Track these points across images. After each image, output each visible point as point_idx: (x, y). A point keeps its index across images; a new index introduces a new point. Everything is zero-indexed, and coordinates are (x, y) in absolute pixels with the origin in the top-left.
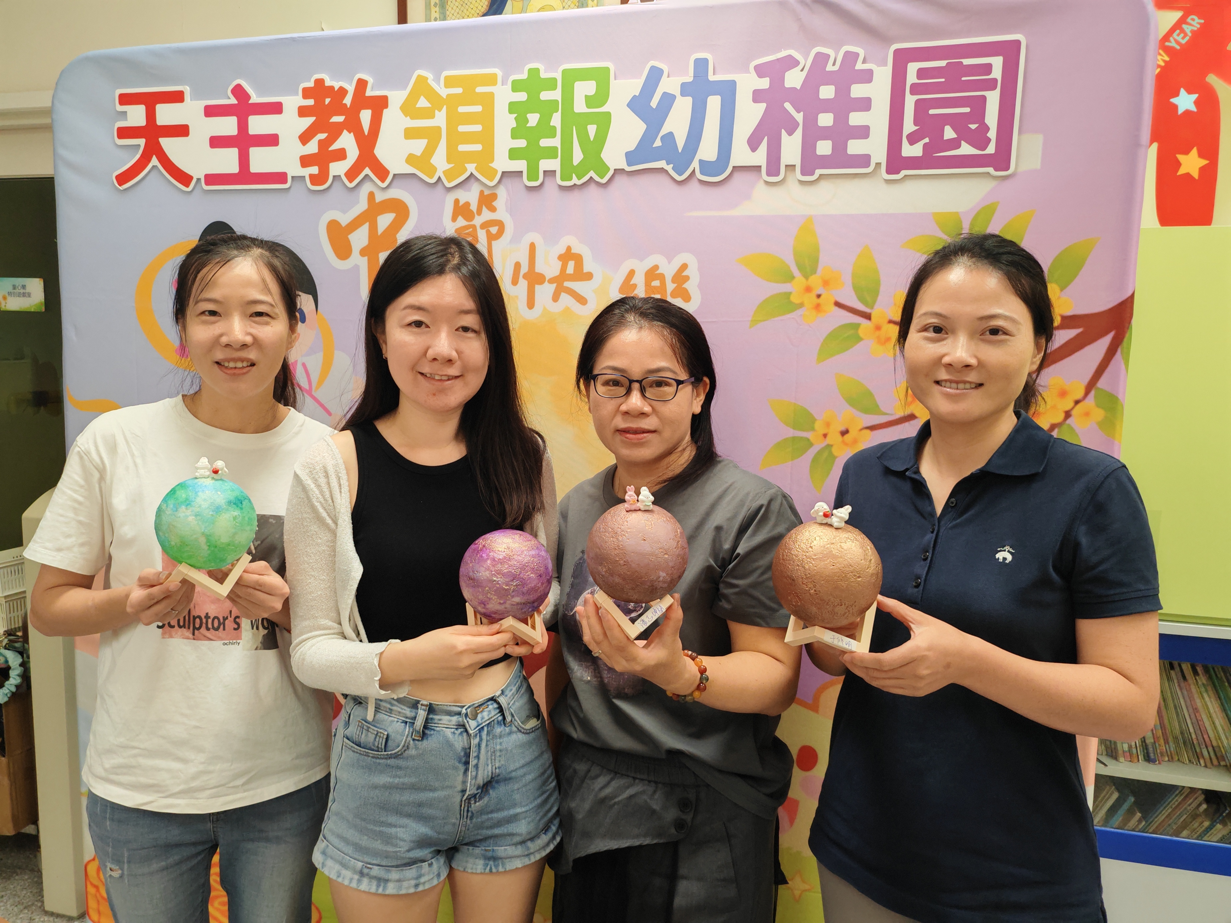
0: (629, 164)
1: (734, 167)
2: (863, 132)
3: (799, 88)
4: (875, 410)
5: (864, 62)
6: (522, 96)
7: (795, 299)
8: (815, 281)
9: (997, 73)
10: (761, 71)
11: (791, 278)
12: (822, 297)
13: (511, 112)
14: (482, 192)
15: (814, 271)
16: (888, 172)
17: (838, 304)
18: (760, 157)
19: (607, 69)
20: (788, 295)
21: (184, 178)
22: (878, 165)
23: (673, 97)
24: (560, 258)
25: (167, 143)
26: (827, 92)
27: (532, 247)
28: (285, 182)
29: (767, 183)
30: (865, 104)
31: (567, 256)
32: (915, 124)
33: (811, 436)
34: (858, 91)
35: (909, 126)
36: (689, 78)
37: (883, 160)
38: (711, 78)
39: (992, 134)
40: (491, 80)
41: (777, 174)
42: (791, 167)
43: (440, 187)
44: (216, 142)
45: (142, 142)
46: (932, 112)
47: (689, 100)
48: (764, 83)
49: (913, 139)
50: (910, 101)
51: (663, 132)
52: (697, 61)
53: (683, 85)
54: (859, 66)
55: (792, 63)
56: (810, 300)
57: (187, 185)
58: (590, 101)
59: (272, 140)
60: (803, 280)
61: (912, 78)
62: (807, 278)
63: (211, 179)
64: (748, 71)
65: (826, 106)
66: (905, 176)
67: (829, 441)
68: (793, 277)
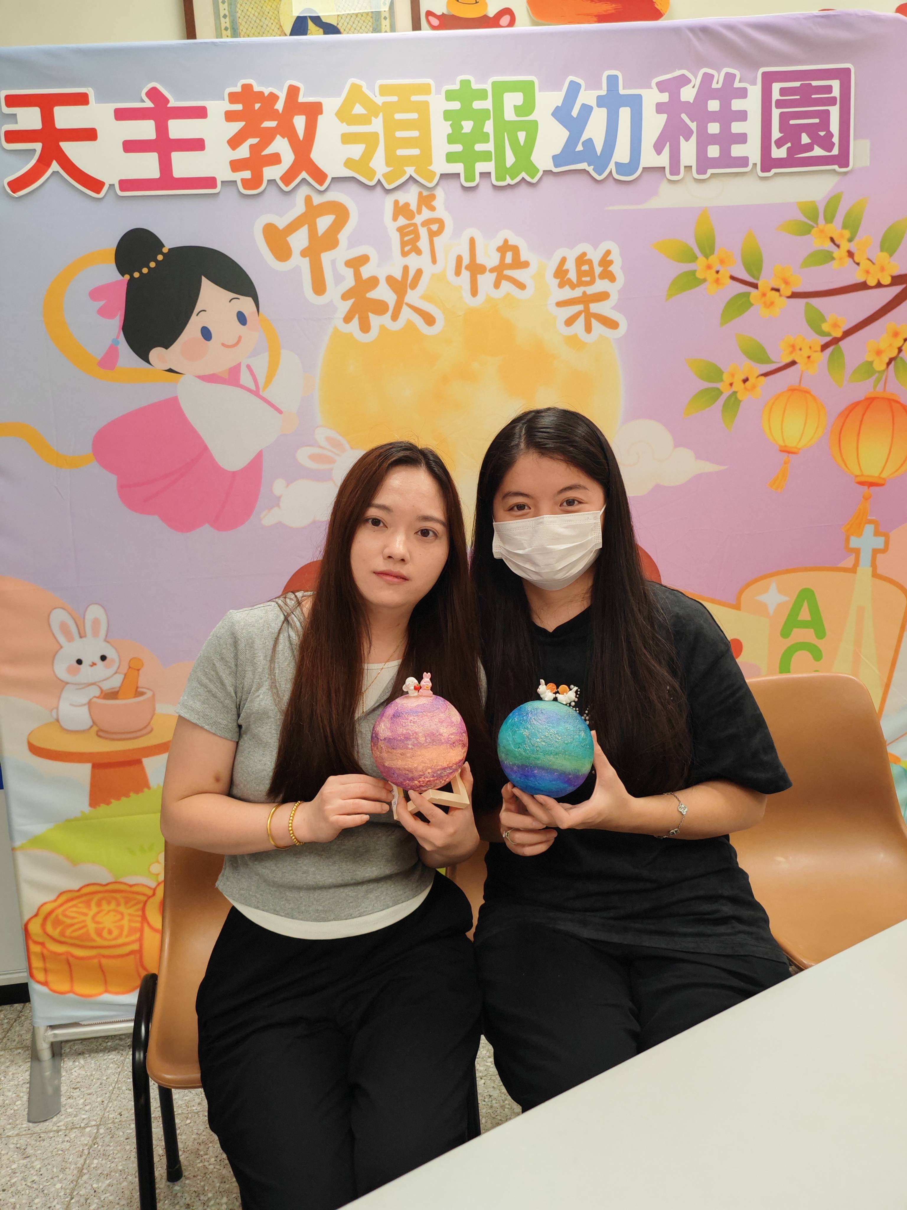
0: (556, 166)
1: (644, 168)
2: (742, 138)
3: (692, 102)
4: (767, 360)
5: (740, 82)
6: (456, 105)
7: (700, 275)
8: (713, 259)
9: (836, 92)
10: (662, 87)
11: (695, 259)
12: (720, 273)
13: (446, 119)
14: (420, 193)
15: (712, 252)
16: (763, 170)
17: (733, 278)
18: (663, 160)
19: (532, 82)
20: (693, 272)
21: (95, 185)
22: (755, 164)
23: (590, 109)
24: (499, 249)
25: (69, 148)
26: (714, 105)
27: (472, 242)
28: (214, 186)
29: (670, 181)
30: (742, 116)
31: (504, 248)
32: (781, 131)
33: (720, 386)
34: (737, 105)
35: (776, 134)
36: (603, 92)
37: (758, 160)
38: (622, 92)
39: (836, 139)
40: (425, 89)
41: (678, 173)
42: (688, 168)
43: (379, 189)
44: (131, 146)
45: (38, 146)
46: (792, 122)
47: (604, 111)
48: (665, 97)
49: (780, 144)
50: (776, 113)
51: (584, 137)
52: (609, 77)
53: (599, 98)
54: (737, 85)
55: (684, 81)
56: (711, 275)
57: (98, 192)
58: (518, 110)
59: (197, 145)
60: (704, 259)
61: (776, 95)
62: (707, 257)
63: (126, 185)
64: (650, 87)
65: (713, 117)
66: (775, 173)
67: (734, 388)
68: (697, 258)
